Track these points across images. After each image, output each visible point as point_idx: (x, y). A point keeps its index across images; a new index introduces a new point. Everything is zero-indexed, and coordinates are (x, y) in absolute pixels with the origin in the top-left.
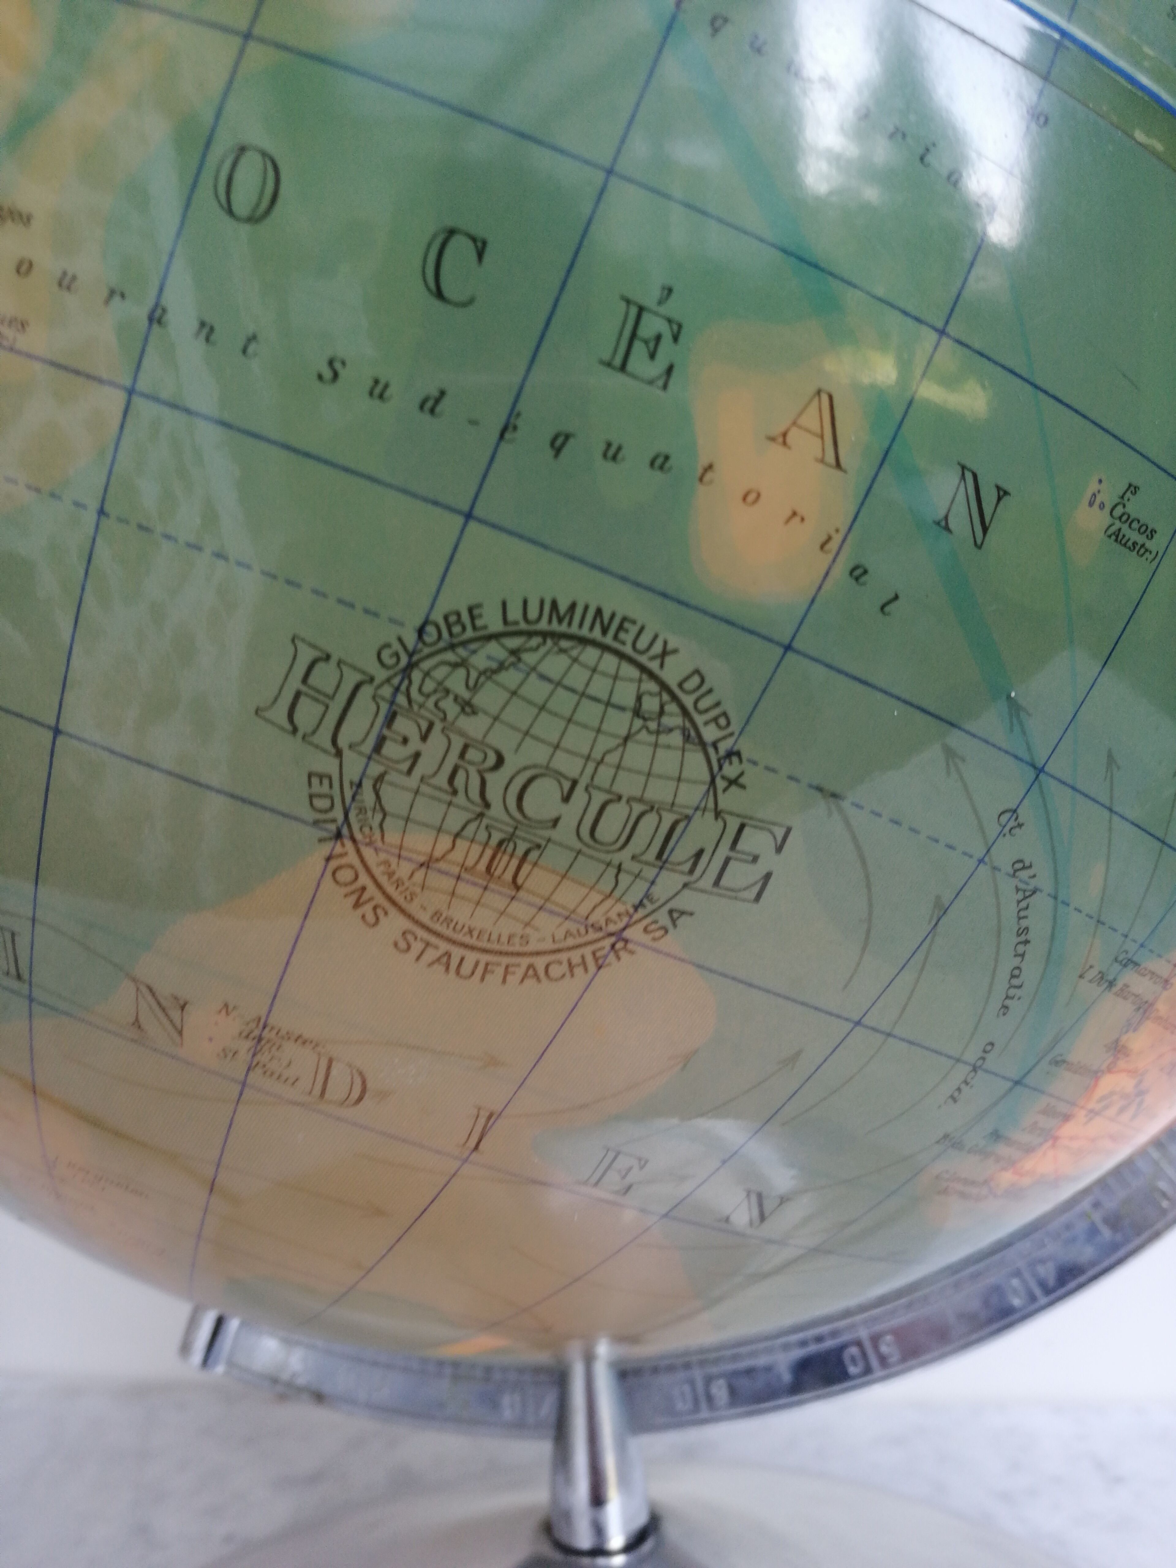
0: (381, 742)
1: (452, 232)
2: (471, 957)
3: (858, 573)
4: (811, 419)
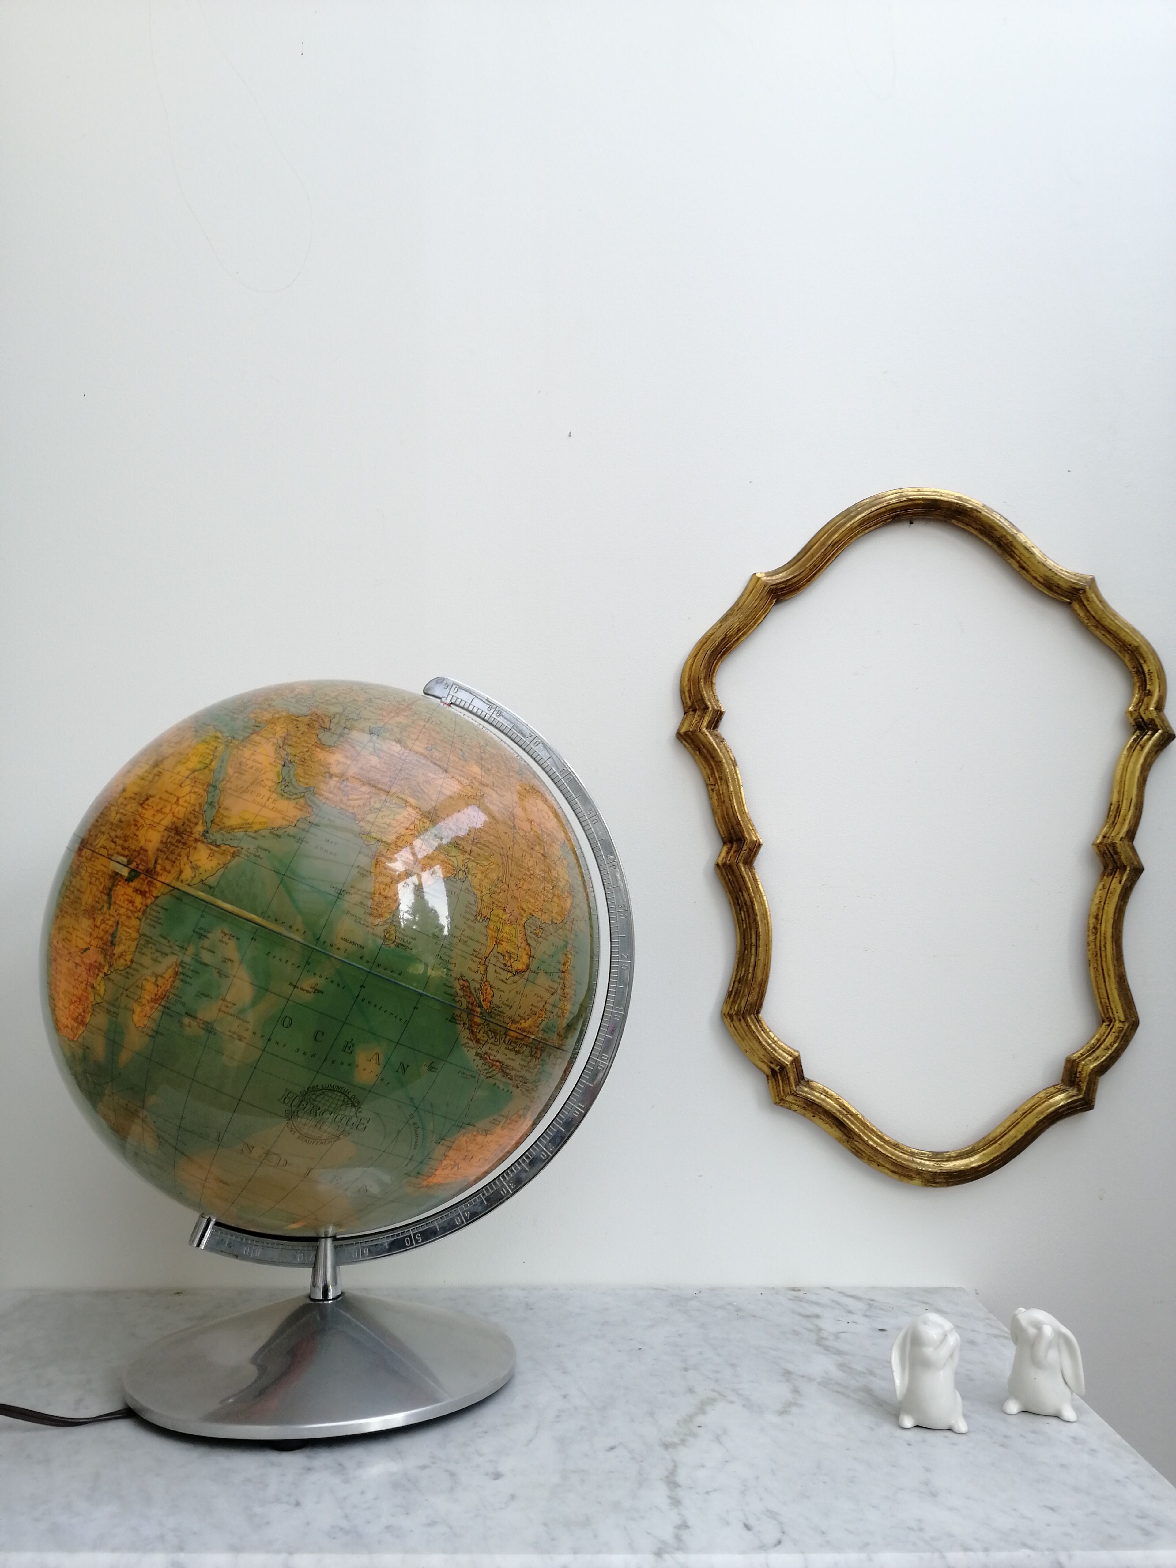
0: (299, 1105)
1: (319, 1031)
2: (311, 1140)
3: (382, 1080)
4: (375, 1057)
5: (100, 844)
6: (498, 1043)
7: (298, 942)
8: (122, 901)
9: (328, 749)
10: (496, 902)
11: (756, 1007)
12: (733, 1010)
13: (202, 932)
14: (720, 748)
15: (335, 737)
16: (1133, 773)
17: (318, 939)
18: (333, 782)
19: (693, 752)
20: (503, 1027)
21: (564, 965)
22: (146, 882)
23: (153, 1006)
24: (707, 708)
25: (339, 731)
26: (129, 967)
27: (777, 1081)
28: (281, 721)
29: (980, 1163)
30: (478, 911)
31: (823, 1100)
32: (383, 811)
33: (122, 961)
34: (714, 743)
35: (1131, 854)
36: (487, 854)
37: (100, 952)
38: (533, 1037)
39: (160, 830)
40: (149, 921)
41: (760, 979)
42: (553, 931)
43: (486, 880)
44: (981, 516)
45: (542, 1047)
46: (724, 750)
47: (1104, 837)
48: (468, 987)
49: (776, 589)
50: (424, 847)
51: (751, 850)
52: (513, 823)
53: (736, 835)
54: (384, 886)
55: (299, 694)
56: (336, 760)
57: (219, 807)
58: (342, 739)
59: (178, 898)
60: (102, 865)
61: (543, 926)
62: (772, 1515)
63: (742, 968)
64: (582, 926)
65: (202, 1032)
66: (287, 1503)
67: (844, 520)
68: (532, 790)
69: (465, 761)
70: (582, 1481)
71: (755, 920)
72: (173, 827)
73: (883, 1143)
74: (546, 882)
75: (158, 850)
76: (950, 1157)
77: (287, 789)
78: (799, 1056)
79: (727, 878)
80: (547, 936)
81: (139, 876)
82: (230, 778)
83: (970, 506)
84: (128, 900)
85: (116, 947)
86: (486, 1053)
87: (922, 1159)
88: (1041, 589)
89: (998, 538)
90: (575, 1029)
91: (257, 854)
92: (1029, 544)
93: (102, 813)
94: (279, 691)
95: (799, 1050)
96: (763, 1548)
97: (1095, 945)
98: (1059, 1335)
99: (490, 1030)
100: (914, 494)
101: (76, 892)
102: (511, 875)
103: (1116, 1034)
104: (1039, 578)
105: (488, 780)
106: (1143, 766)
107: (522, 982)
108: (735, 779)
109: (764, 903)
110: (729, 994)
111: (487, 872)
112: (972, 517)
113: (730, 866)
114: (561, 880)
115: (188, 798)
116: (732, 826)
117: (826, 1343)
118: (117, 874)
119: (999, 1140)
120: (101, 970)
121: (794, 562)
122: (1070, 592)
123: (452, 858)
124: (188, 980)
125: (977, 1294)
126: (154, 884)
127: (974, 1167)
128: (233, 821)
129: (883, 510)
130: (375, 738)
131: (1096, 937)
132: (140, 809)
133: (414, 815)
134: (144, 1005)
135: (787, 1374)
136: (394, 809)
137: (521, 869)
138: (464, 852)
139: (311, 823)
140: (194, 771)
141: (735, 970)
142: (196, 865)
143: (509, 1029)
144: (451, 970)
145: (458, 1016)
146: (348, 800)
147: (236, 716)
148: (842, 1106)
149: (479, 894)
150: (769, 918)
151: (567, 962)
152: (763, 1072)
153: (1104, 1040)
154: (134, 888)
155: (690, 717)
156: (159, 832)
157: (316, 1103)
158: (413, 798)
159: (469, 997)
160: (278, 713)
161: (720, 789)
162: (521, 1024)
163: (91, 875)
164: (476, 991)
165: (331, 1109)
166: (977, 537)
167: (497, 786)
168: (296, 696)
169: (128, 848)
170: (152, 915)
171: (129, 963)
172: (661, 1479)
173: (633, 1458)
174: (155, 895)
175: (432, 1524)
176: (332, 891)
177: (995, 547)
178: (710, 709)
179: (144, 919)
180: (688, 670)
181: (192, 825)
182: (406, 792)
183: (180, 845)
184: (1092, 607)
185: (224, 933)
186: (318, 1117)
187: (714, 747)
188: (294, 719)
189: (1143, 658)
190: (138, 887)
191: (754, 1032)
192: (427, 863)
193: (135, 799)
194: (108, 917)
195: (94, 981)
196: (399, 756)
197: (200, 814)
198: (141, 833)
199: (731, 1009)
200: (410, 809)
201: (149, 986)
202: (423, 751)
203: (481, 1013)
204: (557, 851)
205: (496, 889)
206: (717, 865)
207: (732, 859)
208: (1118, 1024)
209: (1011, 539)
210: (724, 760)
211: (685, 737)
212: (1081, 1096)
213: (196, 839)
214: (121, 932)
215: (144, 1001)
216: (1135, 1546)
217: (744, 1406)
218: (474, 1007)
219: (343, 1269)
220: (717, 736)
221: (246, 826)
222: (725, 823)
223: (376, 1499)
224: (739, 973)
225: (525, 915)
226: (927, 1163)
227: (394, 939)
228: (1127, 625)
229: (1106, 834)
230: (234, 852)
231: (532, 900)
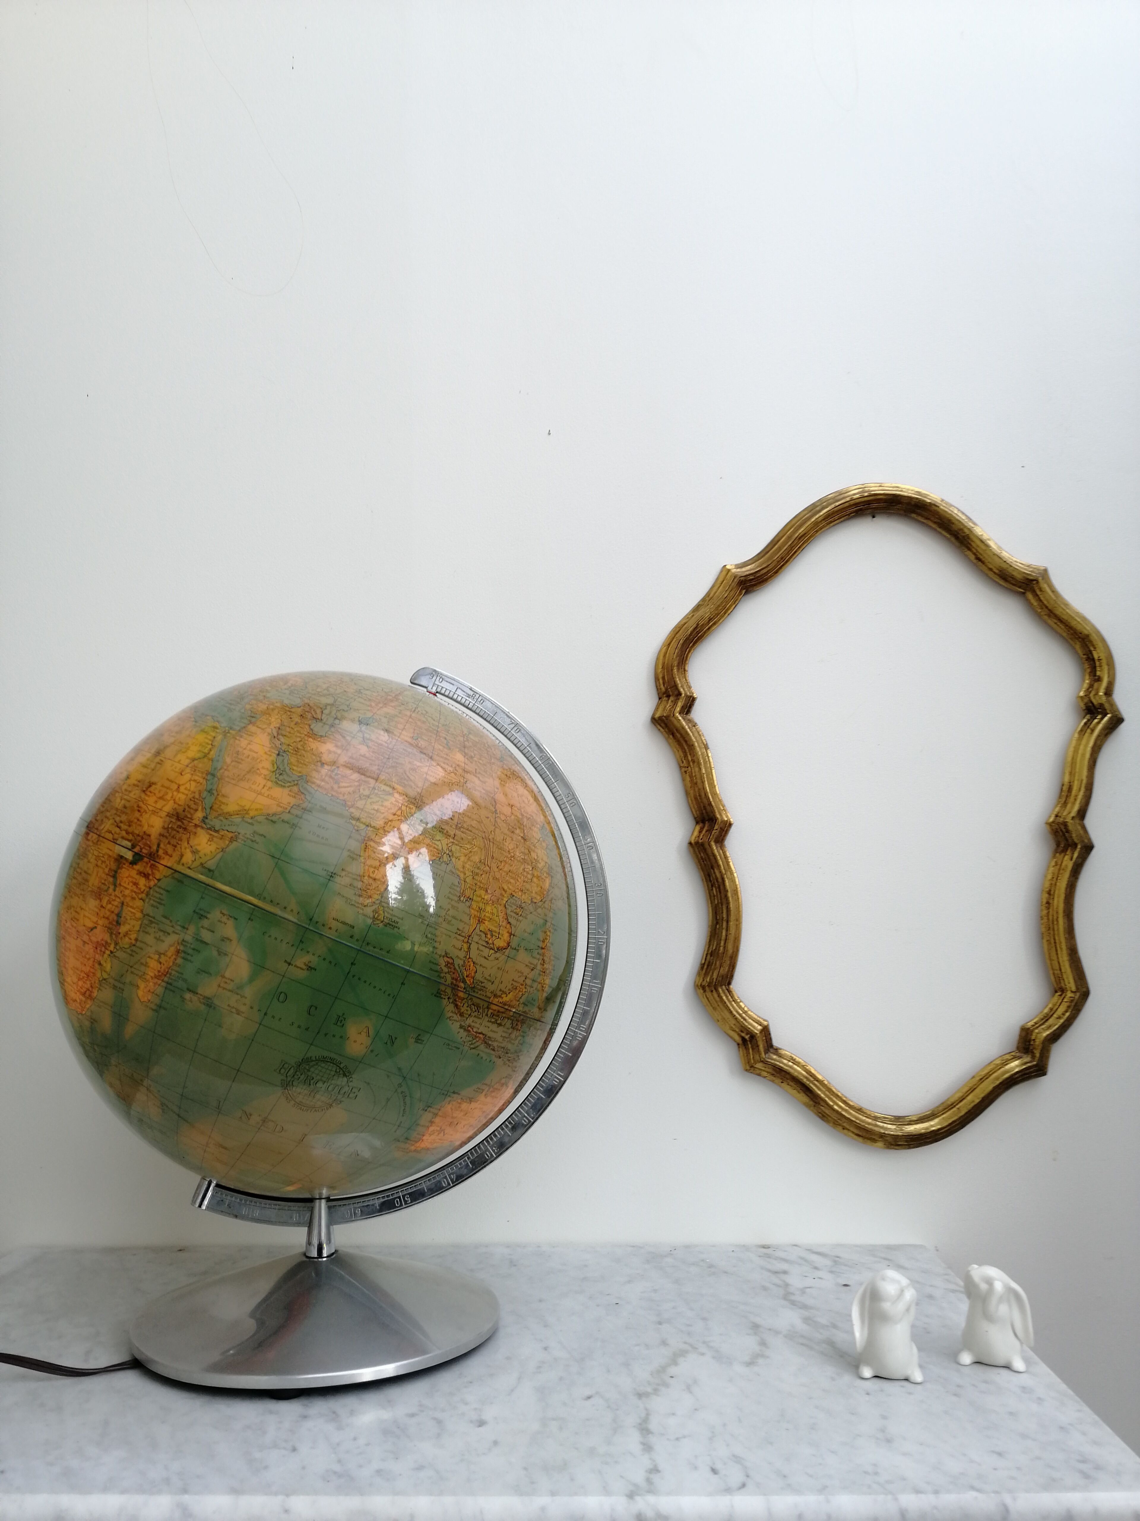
1: (312, 1006)
2: (306, 1108)
3: (372, 1051)
4: (365, 1031)
5: (106, 829)
6: (481, 1016)
7: (293, 922)
8: (127, 883)
9: (319, 739)
10: (478, 884)
11: (727, 979)
12: (705, 981)
13: (202, 912)
14: (692, 732)
15: (327, 727)
16: (1083, 755)
17: (311, 920)
18: (325, 770)
19: (667, 736)
20: (486, 1001)
21: (543, 942)
22: (149, 865)
23: (157, 982)
24: (680, 694)
25: (330, 721)
26: (134, 945)
27: (747, 1049)
28: (276, 712)
29: (939, 1127)
30: (462, 891)
31: (791, 1067)
32: (371, 798)
33: (127, 939)
34: (687, 727)
35: (1082, 832)
36: (469, 837)
37: (106, 931)
38: (514, 1010)
39: (162, 816)
40: (152, 902)
41: (730, 951)
42: (532, 910)
43: (469, 863)
44: (939, 510)
45: (523, 1020)
46: (696, 734)
47: (1057, 816)
48: (453, 964)
49: (746, 580)
50: (410, 832)
51: (722, 829)
52: (495, 808)
53: (708, 815)
54: (373, 869)
55: (292, 685)
56: (327, 749)
57: (218, 795)
58: (332, 729)
59: (179, 881)
60: (108, 849)
61: (523, 905)
62: (737, 1459)
63: (714, 942)
64: (561, 905)
65: (203, 1007)
66: (285, 1448)
67: (810, 514)
68: (512, 775)
69: (450, 749)
70: (561, 1429)
71: (726, 896)
72: (175, 813)
73: (847, 1108)
74: (526, 864)
75: (161, 835)
76: (911, 1121)
77: (281, 777)
78: (768, 1025)
79: (700, 856)
80: (527, 915)
81: (142, 859)
82: (228, 766)
83: (929, 501)
84: (132, 882)
85: (122, 926)
86: (469, 1026)
87: (885, 1123)
88: (997, 580)
89: (956, 531)
90: (554, 1002)
91: (254, 839)
92: (985, 537)
93: (106, 799)
94: (274, 682)
95: (768, 1020)
96: (728, 1490)
97: (1048, 919)
98: (1010, 1290)
99: (473, 1004)
100: (876, 489)
101: (83, 873)
102: (493, 857)
103: (1067, 1004)
104: (995, 570)
105: (471, 767)
106: (1093, 748)
107: (503, 958)
108: (707, 762)
109: (735, 881)
110: (702, 966)
111: (470, 855)
112: (931, 511)
113: (702, 845)
114: (540, 861)
115: (188, 785)
116: (704, 807)
117: (793, 1298)
118: (122, 857)
119: (957, 1104)
120: (107, 947)
121: (763, 554)
122: (1024, 583)
123: (436, 842)
124: (189, 957)
125: (937, 1250)
126: (157, 867)
127: (933, 1131)
128: (231, 808)
129: (847, 504)
130: (364, 728)
131: (1049, 912)
132: (143, 796)
133: (401, 802)
134: (147, 981)
135: (756, 1327)
136: (381, 796)
137: (502, 852)
138: (447, 835)
139: (304, 809)
140: (194, 760)
141: (707, 943)
142: (196, 849)
143: (491, 1003)
144: (436, 948)
145: (443, 991)
146: (339, 787)
147: (232, 707)
148: (809, 1072)
149: (462, 875)
150: (739, 894)
151: (546, 939)
152: (735, 1041)
153: (1057, 1009)
154: (138, 870)
155: (664, 703)
156: (161, 817)
157: (310, 1074)
158: (400, 785)
159: (454, 973)
160: (273, 704)
161: (693, 771)
162: (502, 998)
163: (97, 858)
164: (459, 967)
165: (324, 1079)
166: (935, 530)
167: (479, 773)
168: (290, 687)
169: (133, 834)
170: (155, 897)
171: (133, 942)
172: (634, 1426)
173: (609, 1407)
174: (157, 878)
175: (420, 1468)
176: (324, 873)
177: (953, 539)
178: (683, 695)
179: (147, 900)
180: (661, 658)
181: (192, 811)
182: (394, 780)
183: (181, 830)
184: (1044, 597)
185: (223, 914)
186: (312, 1086)
187: (687, 732)
188: (287, 710)
189: (1093, 645)
190: (142, 870)
191: (725, 1003)
192: (414, 845)
193: (138, 786)
194: (114, 898)
195: (101, 958)
196: (386, 745)
197: (200, 800)
198: (144, 819)
199: (703, 981)
200: (397, 795)
201: (153, 964)
202: (410, 740)
203: (464, 988)
204: (536, 834)
205: (477, 871)
206: (690, 843)
207: (705, 838)
208: (1069, 994)
209: (967, 532)
210: (696, 744)
211: (659, 721)
212: (1035, 1063)
213: (196, 825)
214: (126, 912)
215: (148, 977)
216: (1074, 1488)
217: (714, 1358)
218: (458, 983)
219: (337, 1229)
220: (690, 721)
221: (243, 813)
222: (698, 803)
223: (368, 1444)
224: (711, 947)
225: (505, 895)
226: (889, 1126)
227: (382, 919)
228: (1078, 613)
229: (1058, 813)
230: (232, 837)
231: (512, 881)
